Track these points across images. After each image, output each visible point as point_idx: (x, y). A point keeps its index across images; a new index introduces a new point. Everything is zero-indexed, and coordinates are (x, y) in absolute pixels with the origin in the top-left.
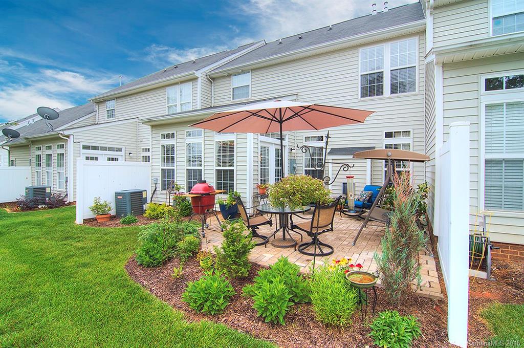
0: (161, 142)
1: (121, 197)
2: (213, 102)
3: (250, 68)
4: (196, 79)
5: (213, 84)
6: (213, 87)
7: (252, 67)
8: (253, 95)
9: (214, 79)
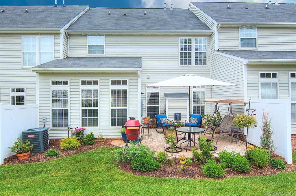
0: (51, 87)
1: (33, 136)
2: (69, 53)
3: (104, 33)
4: (59, 34)
5: (69, 39)
6: (68, 41)
7: (106, 33)
8: (106, 53)
9: (69, 35)
